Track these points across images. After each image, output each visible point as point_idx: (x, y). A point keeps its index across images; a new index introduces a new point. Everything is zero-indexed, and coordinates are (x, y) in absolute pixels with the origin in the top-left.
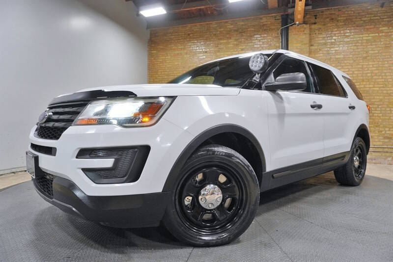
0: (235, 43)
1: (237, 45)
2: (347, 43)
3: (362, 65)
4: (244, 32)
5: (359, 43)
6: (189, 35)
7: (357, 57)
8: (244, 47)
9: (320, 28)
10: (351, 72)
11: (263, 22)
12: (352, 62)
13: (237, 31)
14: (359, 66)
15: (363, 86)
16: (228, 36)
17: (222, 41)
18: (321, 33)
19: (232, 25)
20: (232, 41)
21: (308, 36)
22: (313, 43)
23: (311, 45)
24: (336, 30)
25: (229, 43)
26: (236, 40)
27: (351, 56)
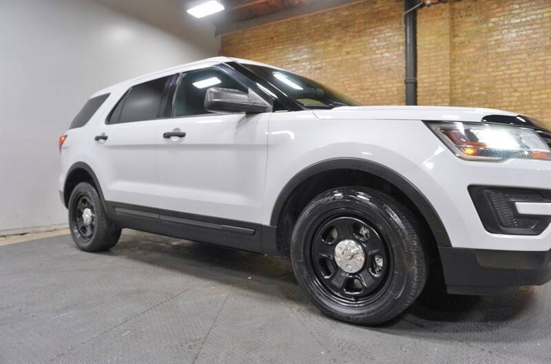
0: (337, 44)
1: (340, 46)
2: (515, 26)
3: (544, 61)
4: (350, 26)
5: (536, 24)
6: (272, 38)
7: (534, 49)
8: (350, 49)
9: (469, 7)
10: (524, 74)
11: (377, 8)
12: (525, 56)
13: (338, 25)
14: (538, 63)
15: (545, 96)
16: (326, 35)
17: (318, 43)
18: (470, 15)
19: (331, 17)
20: (332, 42)
21: (447, 21)
22: (457, 33)
23: (455, 36)
24: (496, 6)
25: (328, 45)
26: (338, 39)
27: (523, 47)
